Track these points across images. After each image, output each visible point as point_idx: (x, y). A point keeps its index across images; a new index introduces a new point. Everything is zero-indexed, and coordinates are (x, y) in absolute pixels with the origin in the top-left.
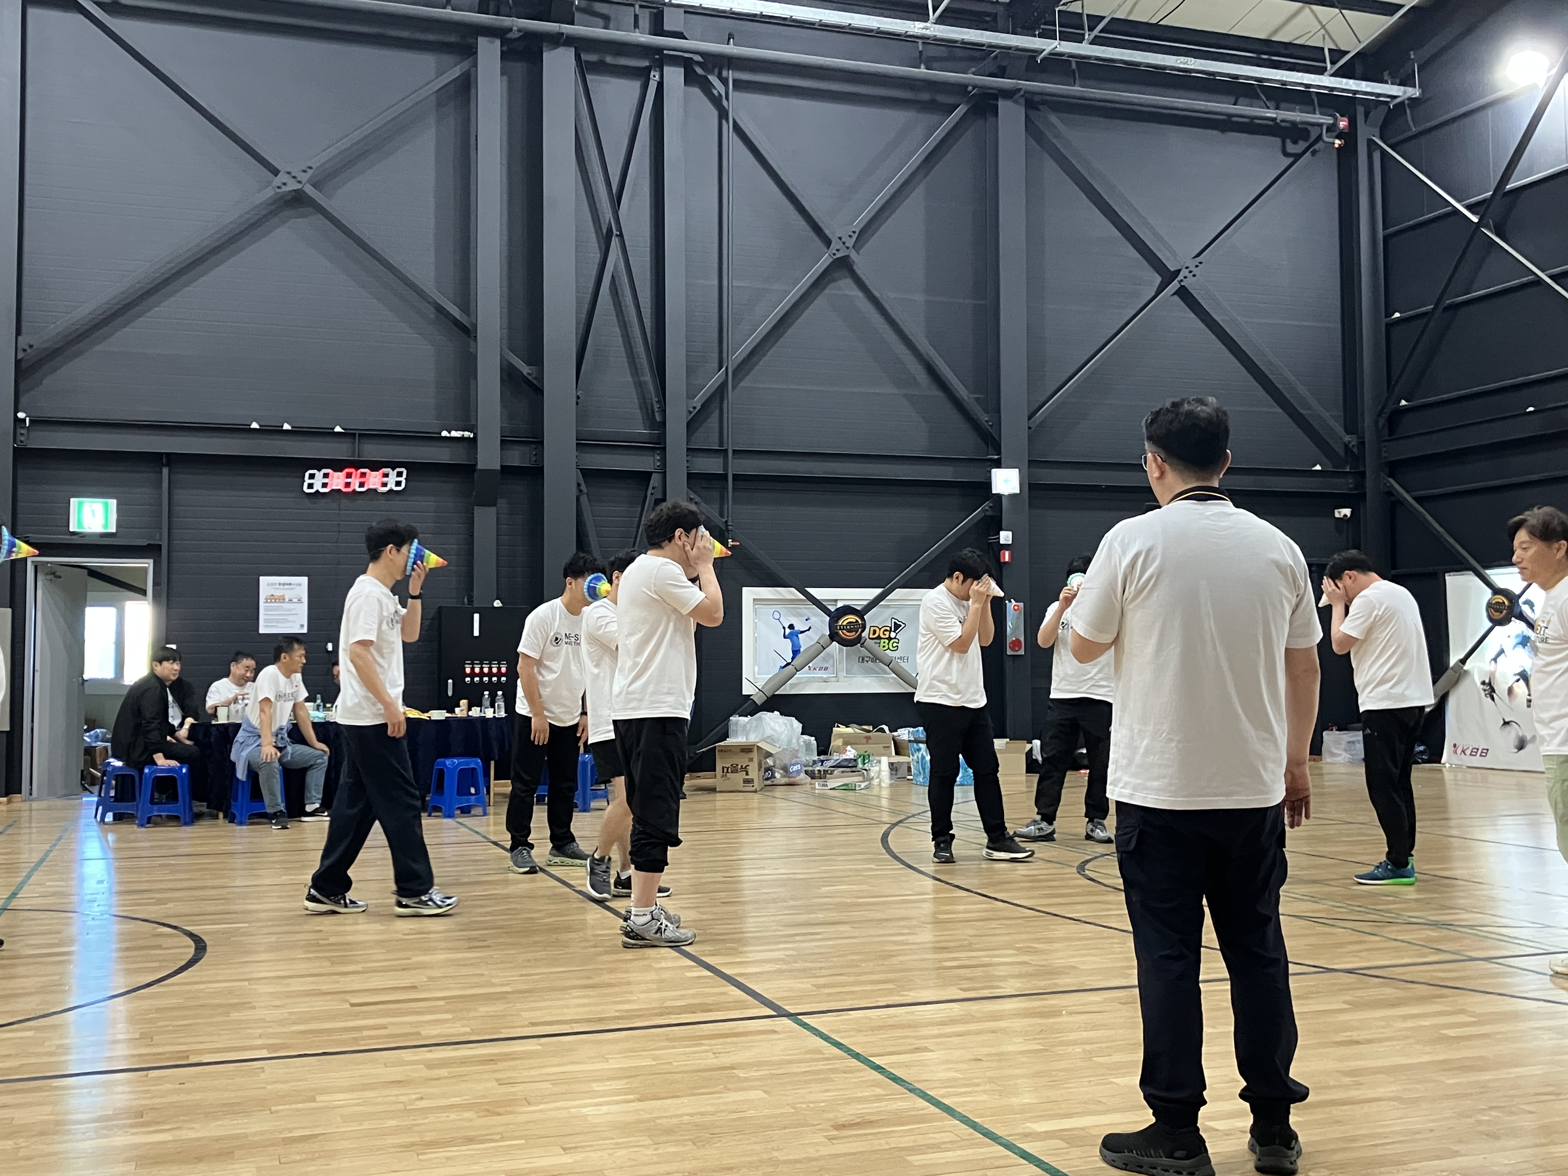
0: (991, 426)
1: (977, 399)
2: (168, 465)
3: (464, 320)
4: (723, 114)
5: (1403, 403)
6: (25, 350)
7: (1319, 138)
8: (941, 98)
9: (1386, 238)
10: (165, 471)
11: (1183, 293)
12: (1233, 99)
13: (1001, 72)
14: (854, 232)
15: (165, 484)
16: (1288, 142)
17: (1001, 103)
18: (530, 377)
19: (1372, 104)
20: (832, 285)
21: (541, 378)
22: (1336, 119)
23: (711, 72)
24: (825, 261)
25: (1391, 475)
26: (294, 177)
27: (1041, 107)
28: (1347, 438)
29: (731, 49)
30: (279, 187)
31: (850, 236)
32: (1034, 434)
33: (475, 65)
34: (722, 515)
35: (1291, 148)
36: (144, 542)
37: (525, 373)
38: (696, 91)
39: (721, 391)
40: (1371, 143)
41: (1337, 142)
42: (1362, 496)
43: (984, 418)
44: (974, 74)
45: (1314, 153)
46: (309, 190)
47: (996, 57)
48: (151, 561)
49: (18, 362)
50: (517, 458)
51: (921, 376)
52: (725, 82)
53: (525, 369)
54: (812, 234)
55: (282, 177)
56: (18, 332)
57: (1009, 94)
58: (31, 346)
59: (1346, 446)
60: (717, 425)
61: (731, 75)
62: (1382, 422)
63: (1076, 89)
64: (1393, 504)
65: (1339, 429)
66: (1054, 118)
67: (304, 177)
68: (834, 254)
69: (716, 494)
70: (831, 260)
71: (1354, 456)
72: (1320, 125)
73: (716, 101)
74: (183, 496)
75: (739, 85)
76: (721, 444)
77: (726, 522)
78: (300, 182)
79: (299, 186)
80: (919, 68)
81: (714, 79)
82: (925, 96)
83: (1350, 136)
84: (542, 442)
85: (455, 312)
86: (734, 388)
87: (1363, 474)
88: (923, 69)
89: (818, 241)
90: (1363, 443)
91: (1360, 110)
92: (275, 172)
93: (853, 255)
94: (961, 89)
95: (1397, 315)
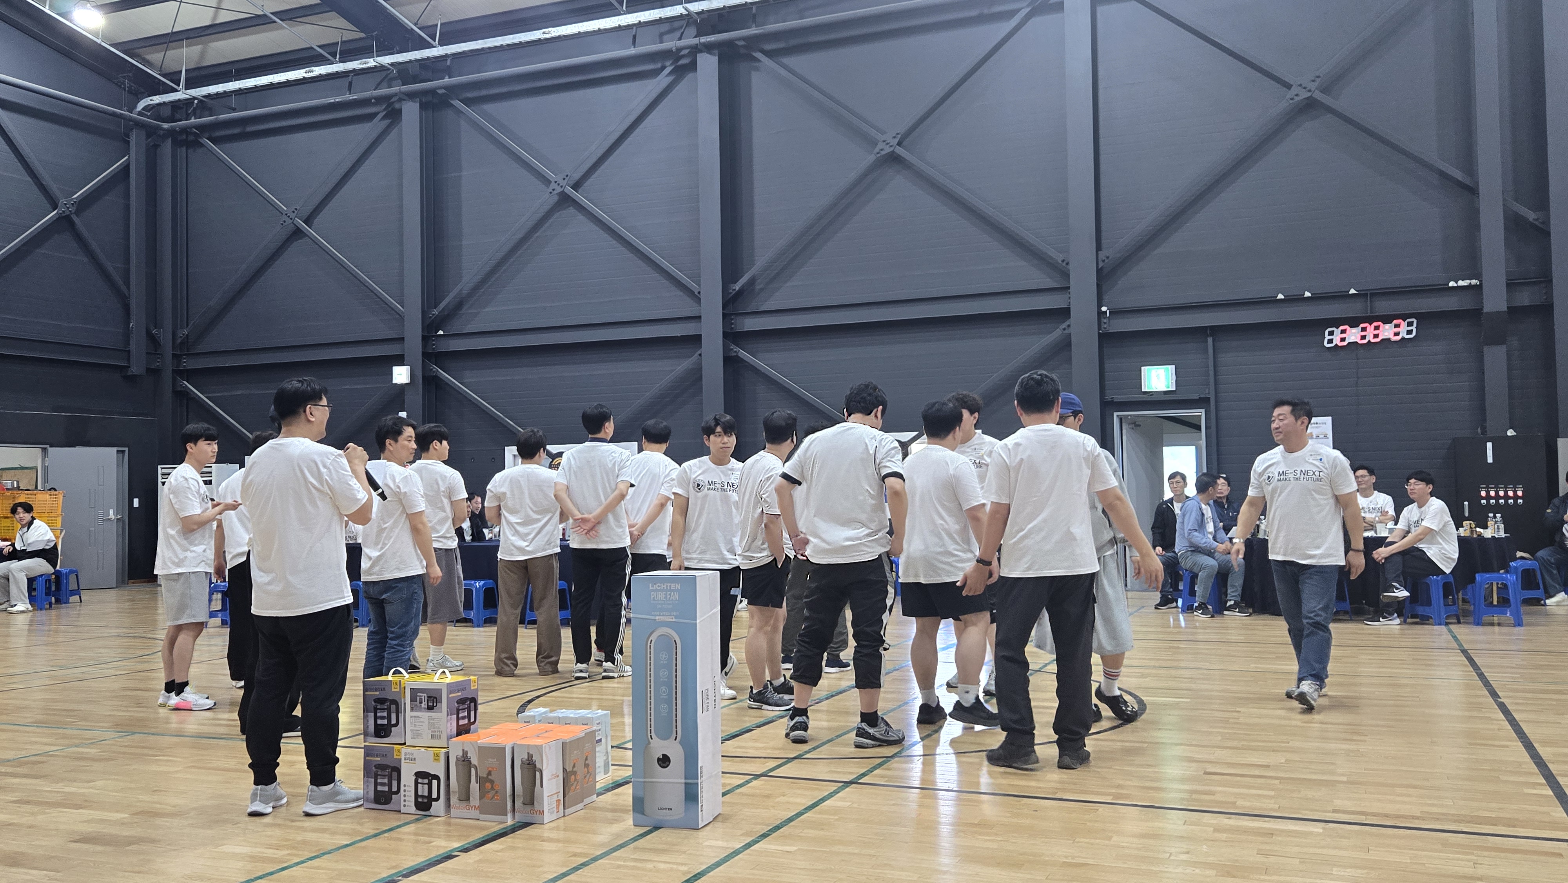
2: (1211, 335)
3: (1467, 181)
6: (1103, 261)
10: (1210, 340)
15: (1211, 351)
18: (1537, 223)
21: (1547, 222)
26: (1305, 88)
30: (1292, 99)
36: (1196, 397)
37: (1531, 219)
46: (1318, 95)
48: (1203, 411)
49: (1099, 271)
50: (1525, 298)
53: (1531, 216)
55: (1295, 90)
56: (1099, 248)
58: (1108, 257)
67: (1312, 86)
74: (1226, 358)
78: (1310, 91)
79: (1309, 94)
84: (1551, 281)
85: (1458, 175)
92: (1289, 86)
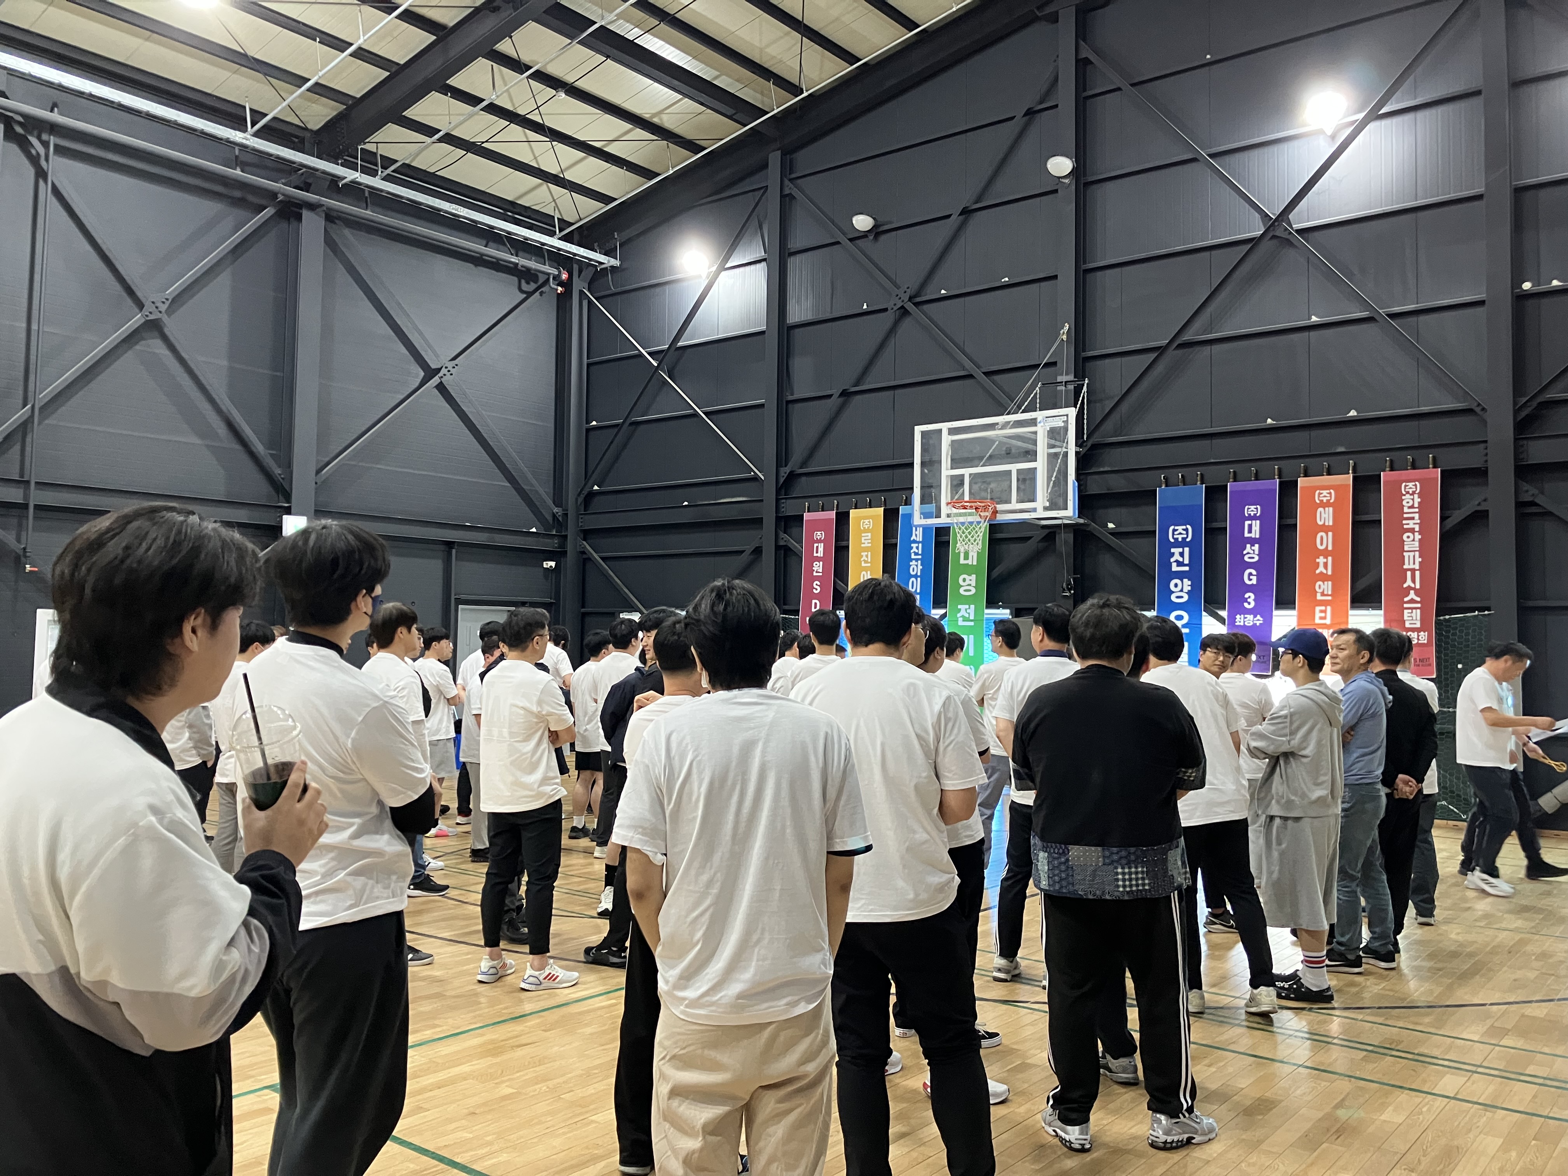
0: (283, 479)
1: (271, 455)
4: (41, 174)
5: (596, 488)
7: (547, 283)
8: (251, 198)
9: (589, 365)
11: (441, 387)
12: (487, 243)
13: (306, 187)
14: (167, 299)
16: (523, 282)
17: (305, 213)
19: (585, 265)
20: (143, 342)
22: (560, 272)
23: (31, 134)
24: (137, 319)
25: (585, 540)
27: (337, 221)
28: (556, 510)
29: (55, 117)
31: (163, 303)
32: (320, 488)
35: (525, 287)
38: (14, 148)
39: (24, 427)
40: (581, 292)
41: (560, 289)
42: (564, 553)
43: (277, 471)
44: (283, 184)
45: (542, 293)
47: (302, 174)
51: (222, 429)
52: (46, 145)
54: (124, 294)
57: (313, 207)
59: (554, 516)
60: (18, 457)
61: (53, 140)
62: (580, 500)
63: (368, 213)
64: (585, 560)
65: (550, 502)
66: (347, 232)
68: (147, 316)
70: (143, 320)
71: (559, 523)
72: (549, 274)
73: (34, 160)
75: (60, 151)
76: (22, 476)
77: (24, 549)
80: (235, 169)
81: (34, 140)
82: (237, 194)
83: (567, 285)
86: (40, 423)
87: (566, 536)
88: (238, 172)
89: (129, 301)
90: (567, 514)
91: (576, 267)
93: (165, 318)
94: (270, 194)
95: (594, 423)
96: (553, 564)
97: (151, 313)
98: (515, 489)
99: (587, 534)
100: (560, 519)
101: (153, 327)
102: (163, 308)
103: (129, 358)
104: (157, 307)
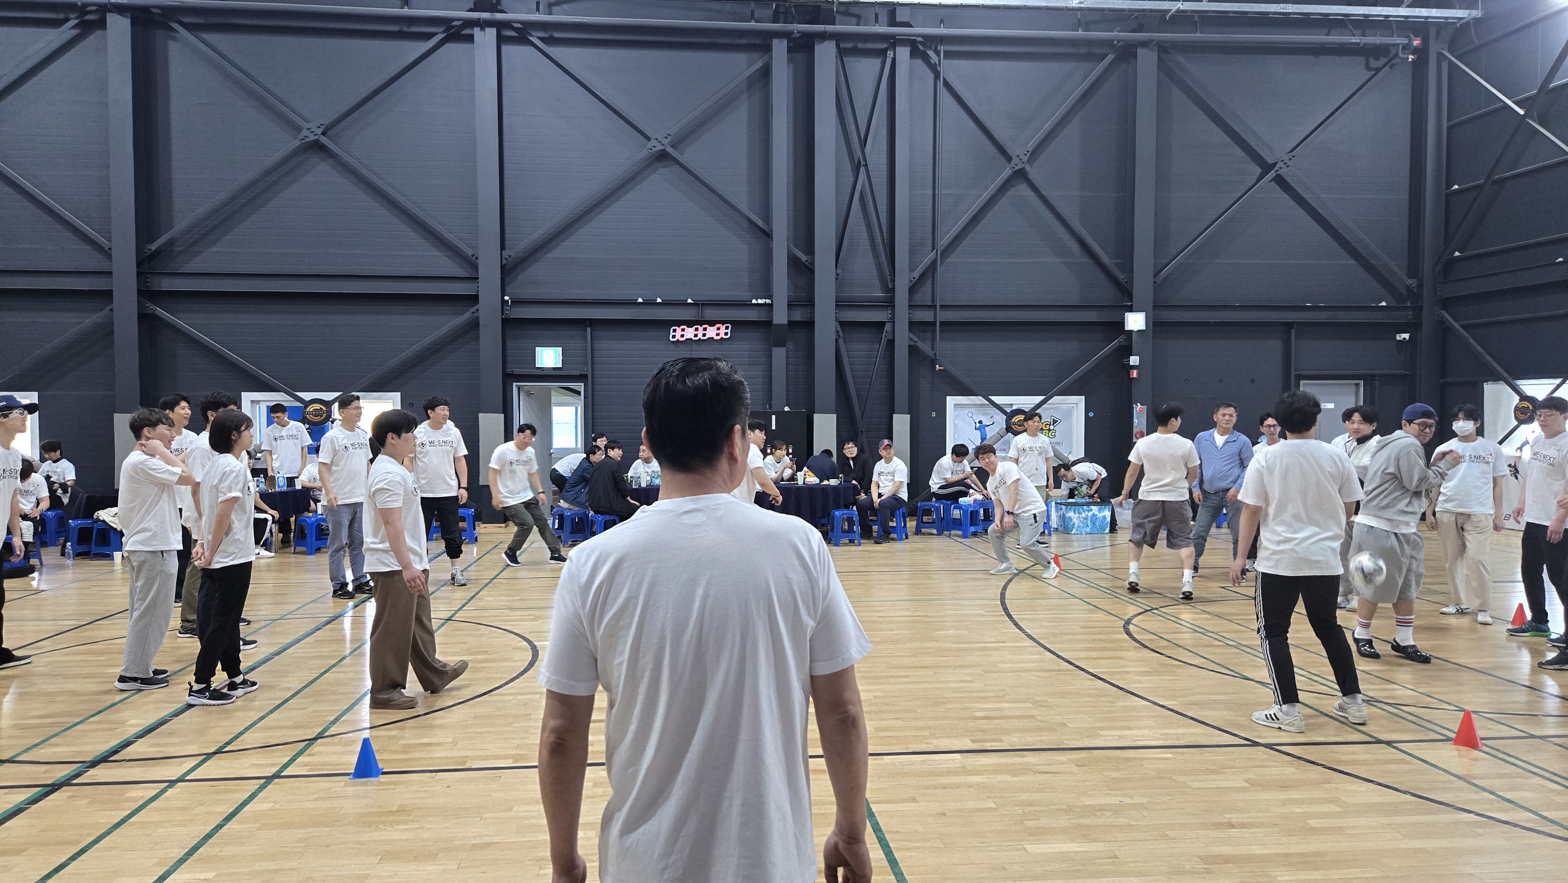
0: (1126, 282)
1: (1115, 263)
2: (590, 326)
3: (765, 228)
4: (937, 76)
5: (1457, 254)
6: (507, 259)
7: (1396, 55)
8: (1095, 51)
9: (1449, 128)
10: (589, 330)
11: (1280, 180)
12: (1326, 31)
13: (1139, 29)
14: (1028, 151)
15: (589, 338)
16: (1371, 59)
17: (1140, 51)
18: (806, 263)
19: (1441, 26)
20: (1012, 189)
21: (813, 263)
22: (1410, 40)
23: (930, 48)
24: (1007, 172)
25: (1445, 308)
26: (660, 142)
27: (1171, 51)
28: (1409, 281)
29: (943, 31)
30: (651, 149)
31: (1025, 154)
32: (1157, 288)
33: (771, 58)
34: (933, 349)
35: (1373, 64)
36: (577, 373)
37: (803, 261)
38: (919, 62)
39: (933, 265)
40: (1440, 57)
41: (1411, 57)
42: (1419, 324)
43: (1121, 276)
44: (1118, 31)
45: (1391, 67)
46: (670, 150)
47: (1136, 17)
48: (582, 384)
49: (503, 267)
50: (798, 316)
51: (1075, 247)
52: (938, 53)
53: (804, 258)
54: (998, 154)
55: (653, 142)
56: (503, 248)
57: (1145, 44)
58: (510, 256)
59: (1408, 288)
60: (930, 289)
61: (942, 48)
62: (1439, 268)
63: (1198, 36)
64: (1444, 330)
65: (1403, 275)
66: (1181, 58)
67: (666, 142)
68: (1013, 168)
69: (929, 335)
70: (1011, 172)
71: (1415, 296)
72: (1398, 45)
73: (932, 67)
74: (600, 344)
75: (949, 55)
76: (933, 300)
77: (935, 354)
78: (663, 145)
79: (663, 147)
80: (1078, 31)
81: (931, 53)
82: (1084, 50)
83: (1422, 52)
84: (813, 305)
85: (760, 223)
86: (942, 263)
87: (1421, 307)
88: (1080, 32)
89: (1003, 160)
90: (1422, 285)
91: (1433, 31)
92: (649, 139)
93: (1028, 168)
94: (1109, 43)
95: (1456, 187)
96: (1406, 336)
97: (1016, 165)
98: (1363, 266)
99: (1447, 303)
100: (1415, 290)
101: (1020, 175)
102: (1025, 159)
103: (1003, 202)
104: (1021, 159)
